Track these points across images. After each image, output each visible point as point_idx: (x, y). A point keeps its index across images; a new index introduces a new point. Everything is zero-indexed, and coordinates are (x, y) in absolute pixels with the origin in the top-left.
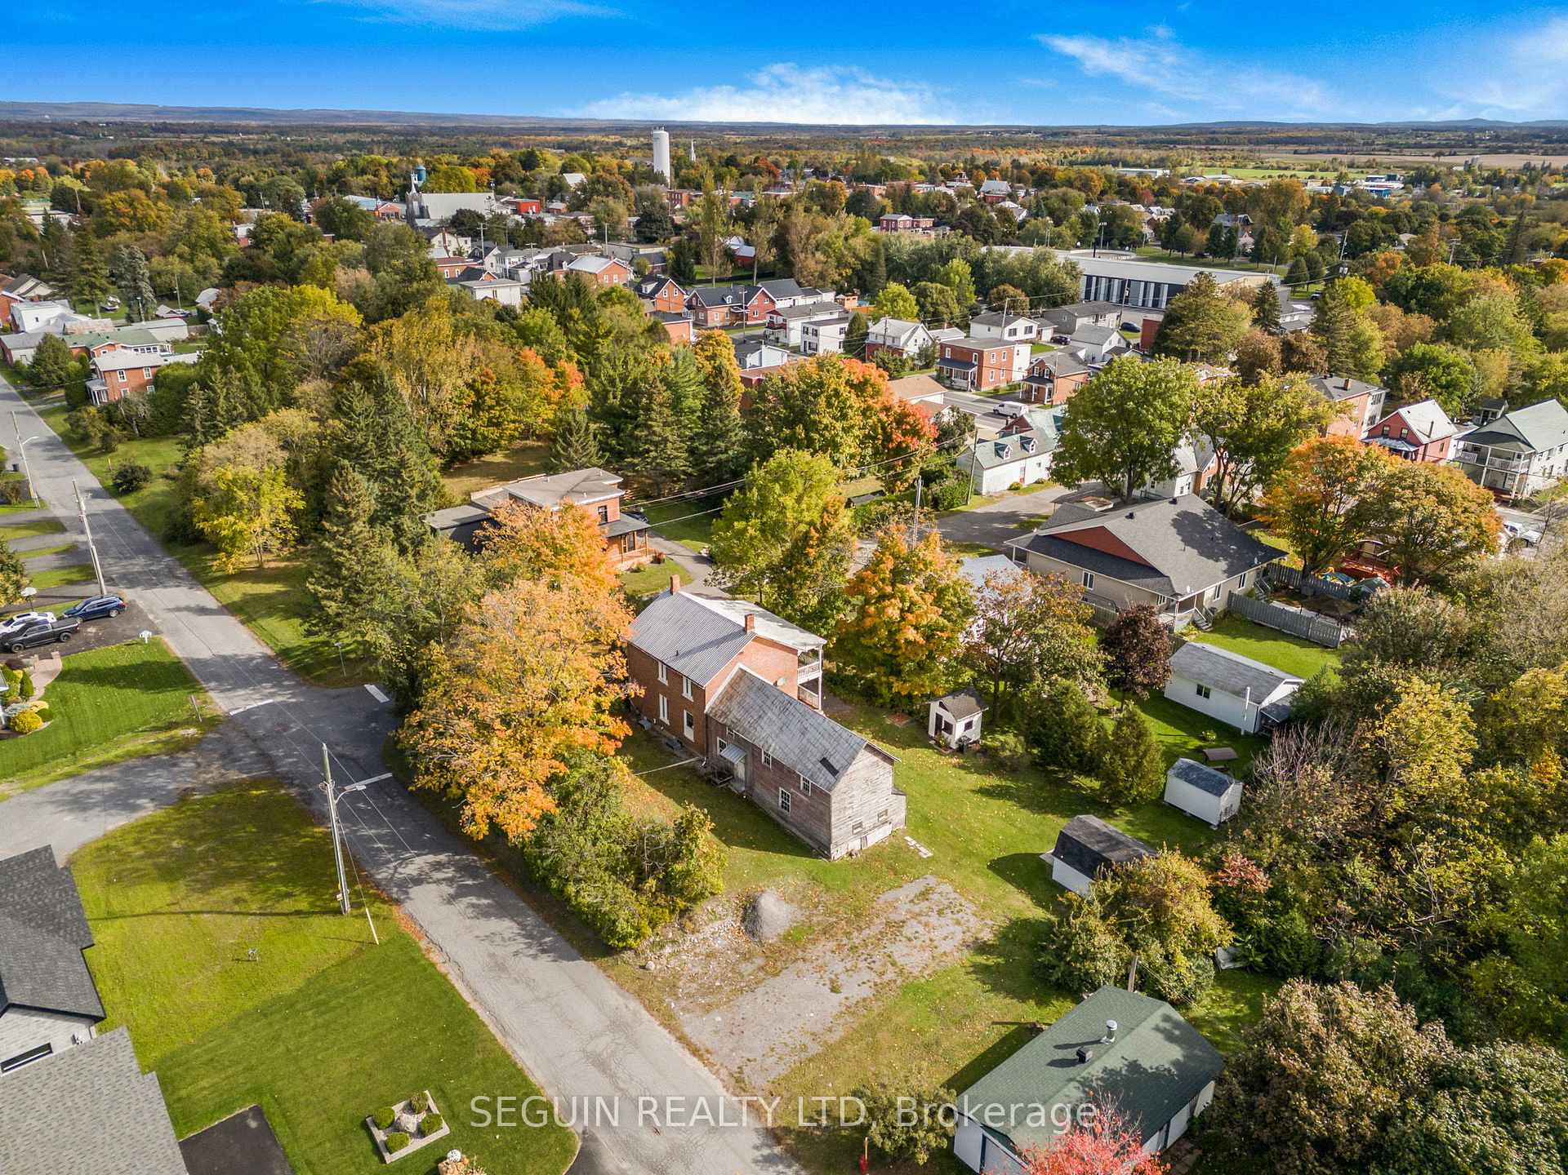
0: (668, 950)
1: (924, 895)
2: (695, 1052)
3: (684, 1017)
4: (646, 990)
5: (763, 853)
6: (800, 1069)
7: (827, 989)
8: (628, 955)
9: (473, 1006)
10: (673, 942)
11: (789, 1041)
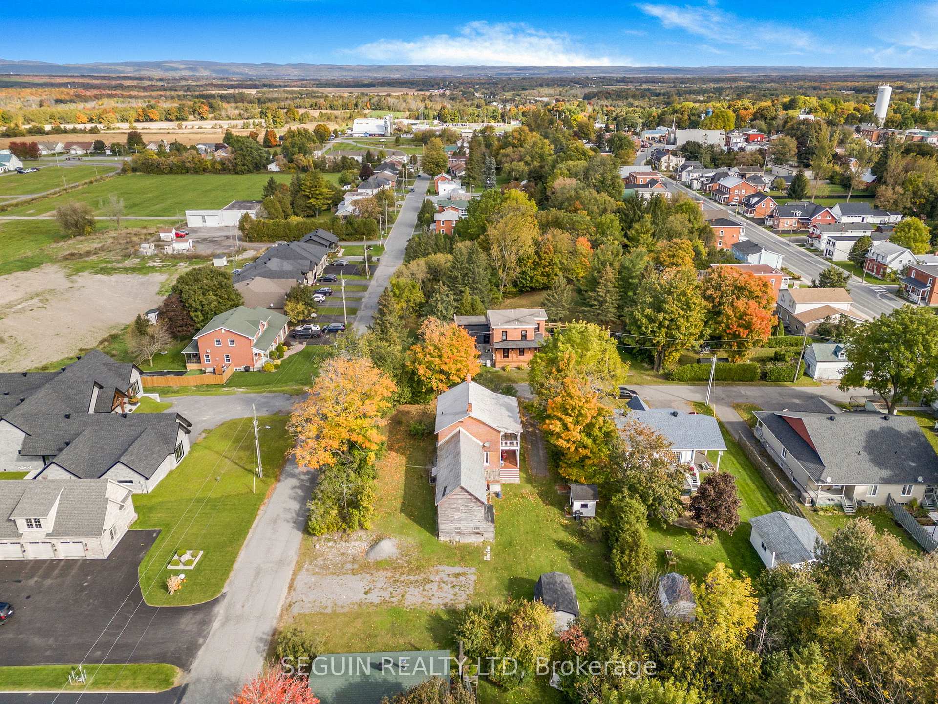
0: (330, 544)
1: (457, 576)
2: (291, 587)
3: (304, 572)
4: (307, 555)
5: (412, 522)
6: (312, 615)
7: (364, 591)
8: (315, 538)
9: (251, 531)
10: (335, 541)
11: (324, 602)
